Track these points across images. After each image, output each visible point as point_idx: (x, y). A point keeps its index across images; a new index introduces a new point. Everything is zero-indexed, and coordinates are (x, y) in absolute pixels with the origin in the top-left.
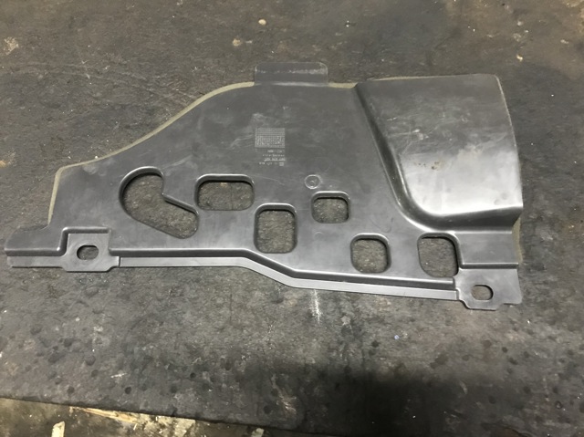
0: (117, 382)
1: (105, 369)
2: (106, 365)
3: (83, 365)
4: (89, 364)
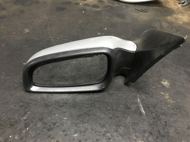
0: (75, 138)
1: (70, 133)
2: (70, 132)
3: (61, 132)
4: (64, 131)
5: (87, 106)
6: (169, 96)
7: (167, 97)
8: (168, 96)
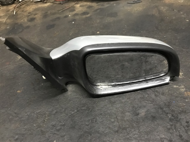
5: (87, 123)
6: (185, 88)
7: (183, 90)
8: (183, 88)
